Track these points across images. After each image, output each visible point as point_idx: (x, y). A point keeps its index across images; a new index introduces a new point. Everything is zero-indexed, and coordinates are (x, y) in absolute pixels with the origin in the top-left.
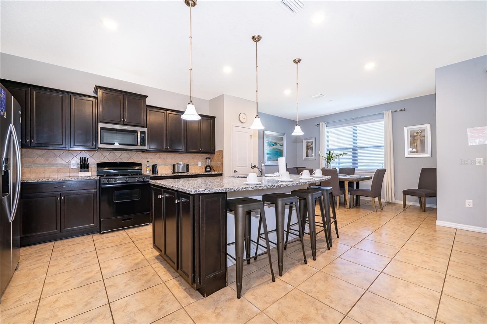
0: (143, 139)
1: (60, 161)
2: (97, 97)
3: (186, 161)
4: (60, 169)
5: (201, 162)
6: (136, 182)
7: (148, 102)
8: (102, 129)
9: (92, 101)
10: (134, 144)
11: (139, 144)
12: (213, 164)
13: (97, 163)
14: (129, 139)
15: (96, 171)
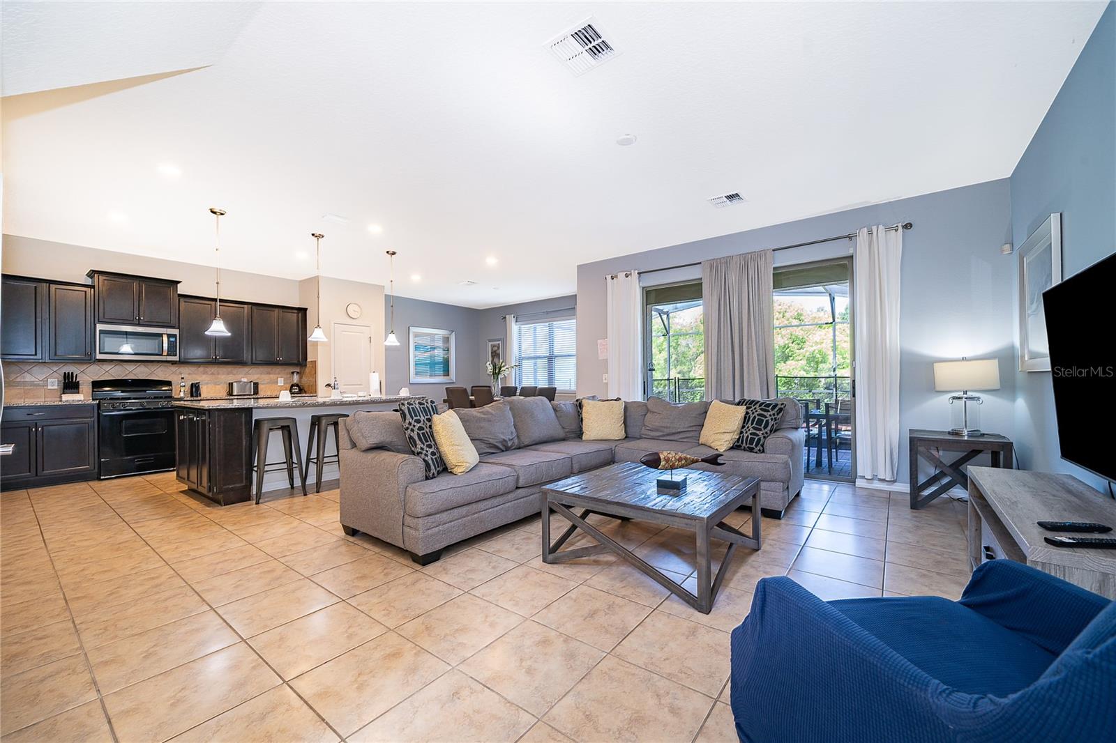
0: (172, 347)
1: (28, 378)
2: (94, 286)
3: (255, 378)
4: (29, 390)
5: (282, 379)
6: (159, 408)
7: (182, 290)
8: (101, 332)
9: (86, 292)
10: (157, 352)
11: (165, 353)
12: (305, 381)
13: (93, 382)
14: (148, 346)
15: (91, 394)
